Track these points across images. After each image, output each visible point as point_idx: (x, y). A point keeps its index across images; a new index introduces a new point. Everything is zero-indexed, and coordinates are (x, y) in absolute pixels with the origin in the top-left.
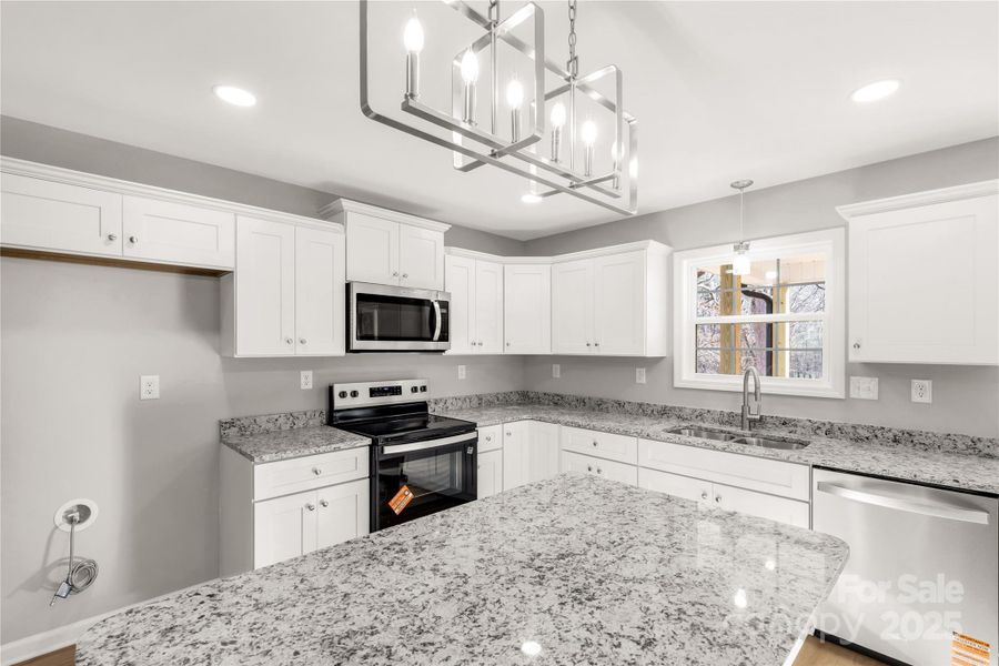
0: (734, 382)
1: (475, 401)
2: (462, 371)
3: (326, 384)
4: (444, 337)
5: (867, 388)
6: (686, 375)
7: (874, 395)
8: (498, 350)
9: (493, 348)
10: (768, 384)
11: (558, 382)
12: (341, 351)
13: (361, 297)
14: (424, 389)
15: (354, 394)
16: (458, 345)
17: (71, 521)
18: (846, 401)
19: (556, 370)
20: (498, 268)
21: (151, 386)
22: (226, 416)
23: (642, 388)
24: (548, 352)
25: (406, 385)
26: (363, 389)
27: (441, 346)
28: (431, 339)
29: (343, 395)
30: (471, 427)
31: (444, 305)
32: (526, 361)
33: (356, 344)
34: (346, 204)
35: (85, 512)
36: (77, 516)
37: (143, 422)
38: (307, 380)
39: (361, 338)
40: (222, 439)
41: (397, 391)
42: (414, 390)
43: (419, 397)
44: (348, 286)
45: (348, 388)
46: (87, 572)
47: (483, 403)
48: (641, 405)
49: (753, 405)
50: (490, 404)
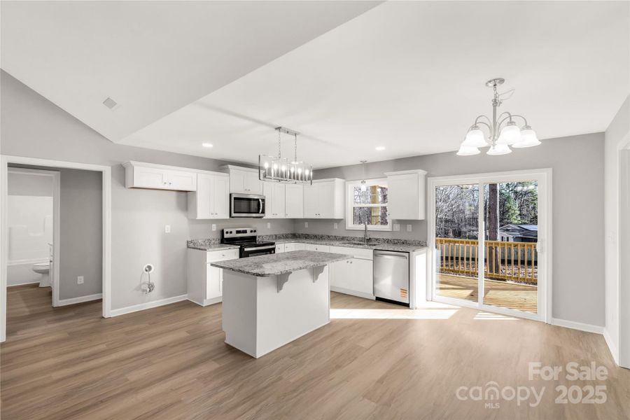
0: (362, 227)
1: (274, 237)
2: (269, 225)
3: (221, 229)
4: (263, 212)
5: (397, 227)
6: (350, 224)
7: (399, 230)
8: (282, 216)
9: (281, 216)
10: (370, 227)
11: (307, 229)
12: (228, 217)
13: (235, 198)
14: (255, 231)
15: (231, 232)
16: (268, 215)
17: (146, 271)
18: (392, 232)
19: (306, 225)
20: (283, 185)
21: (168, 229)
22: (189, 240)
23: (336, 230)
24: (302, 217)
25: (248, 230)
26: (234, 231)
27: (262, 215)
28: (258, 213)
29: (227, 233)
30: (273, 244)
31: (263, 200)
32: (294, 221)
33: (233, 215)
34: (230, 166)
35: (150, 268)
36: (148, 269)
37: (166, 240)
38: (214, 227)
39: (234, 212)
40: (188, 247)
41: (245, 232)
42: (251, 231)
43: (253, 234)
44: (230, 195)
45: (229, 230)
46: (151, 287)
47: (278, 237)
48: (335, 237)
49: (368, 233)
50: (280, 238)
